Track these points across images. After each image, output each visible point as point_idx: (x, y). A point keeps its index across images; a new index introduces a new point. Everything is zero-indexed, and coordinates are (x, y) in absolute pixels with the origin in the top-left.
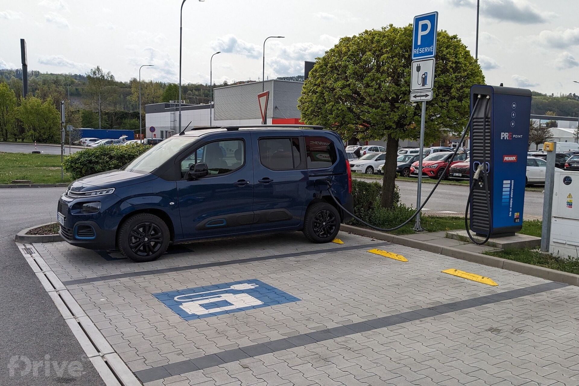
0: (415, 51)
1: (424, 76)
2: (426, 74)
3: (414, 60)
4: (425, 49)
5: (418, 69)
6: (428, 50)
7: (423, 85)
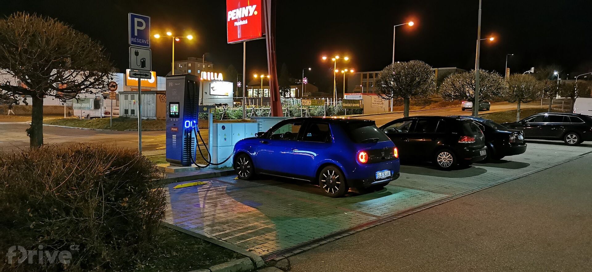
0: (133, 39)
1: (142, 60)
2: (144, 59)
3: (132, 46)
4: (141, 40)
5: (137, 54)
6: (144, 42)
7: (142, 67)
